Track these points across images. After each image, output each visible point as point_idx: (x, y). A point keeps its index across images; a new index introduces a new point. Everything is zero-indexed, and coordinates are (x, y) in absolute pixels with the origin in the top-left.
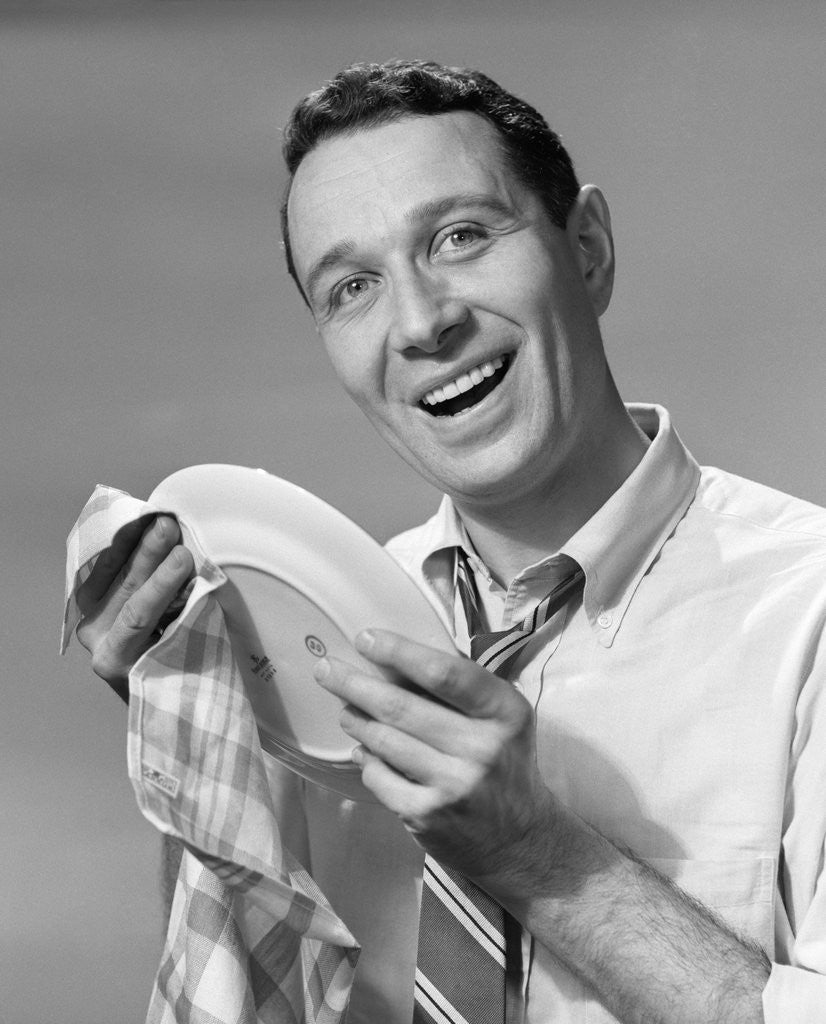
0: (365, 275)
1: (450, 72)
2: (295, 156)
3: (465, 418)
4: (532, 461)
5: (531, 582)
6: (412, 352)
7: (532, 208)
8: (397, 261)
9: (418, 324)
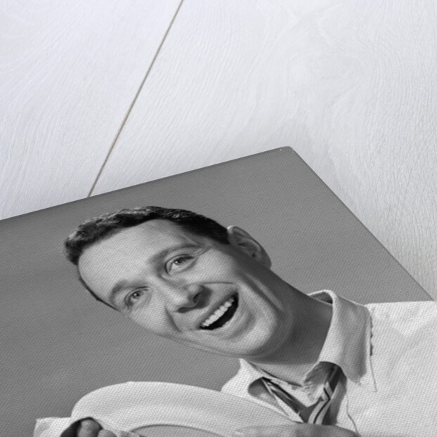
0: (139, 290)
1: (135, 209)
2: (75, 259)
3: (228, 326)
4: (276, 332)
5: (313, 378)
6: (183, 310)
7: (208, 242)
8: (152, 280)
9: (179, 299)
